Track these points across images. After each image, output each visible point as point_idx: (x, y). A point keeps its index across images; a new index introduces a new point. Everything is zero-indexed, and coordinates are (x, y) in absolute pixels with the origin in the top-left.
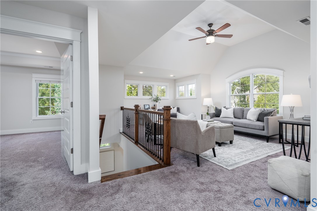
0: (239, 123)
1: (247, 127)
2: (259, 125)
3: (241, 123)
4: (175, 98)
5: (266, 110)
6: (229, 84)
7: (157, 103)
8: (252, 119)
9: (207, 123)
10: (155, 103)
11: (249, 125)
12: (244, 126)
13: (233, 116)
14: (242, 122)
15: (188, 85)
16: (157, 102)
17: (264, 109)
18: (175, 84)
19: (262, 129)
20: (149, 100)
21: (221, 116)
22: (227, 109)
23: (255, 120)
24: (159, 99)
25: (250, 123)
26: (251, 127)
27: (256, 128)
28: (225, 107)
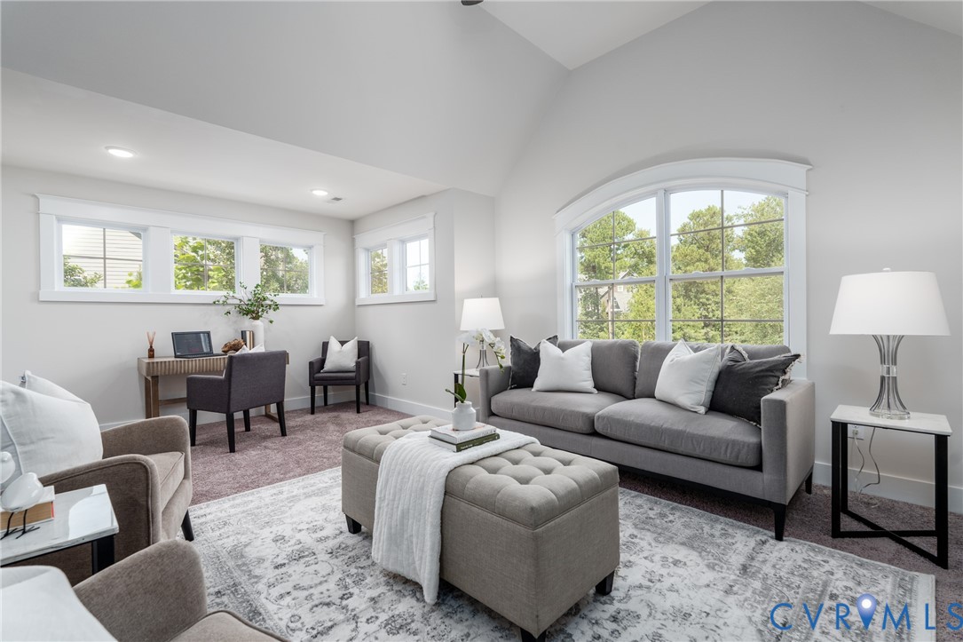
0: (626, 424)
1: (666, 445)
2: (734, 443)
3: (639, 426)
4: (354, 302)
5: (746, 356)
6: (568, 238)
7: (258, 322)
8: (685, 400)
9: (453, 458)
10: (247, 323)
11: (679, 434)
12: (652, 443)
13: (589, 384)
14: (638, 421)
15: (403, 242)
16: (257, 318)
17: (733, 348)
18: (353, 241)
19: (752, 461)
20: (213, 307)
21: (538, 383)
22: (563, 347)
23: (702, 410)
24: (268, 302)
25: (681, 427)
26: (689, 451)
27: (714, 456)
28: (553, 340)
